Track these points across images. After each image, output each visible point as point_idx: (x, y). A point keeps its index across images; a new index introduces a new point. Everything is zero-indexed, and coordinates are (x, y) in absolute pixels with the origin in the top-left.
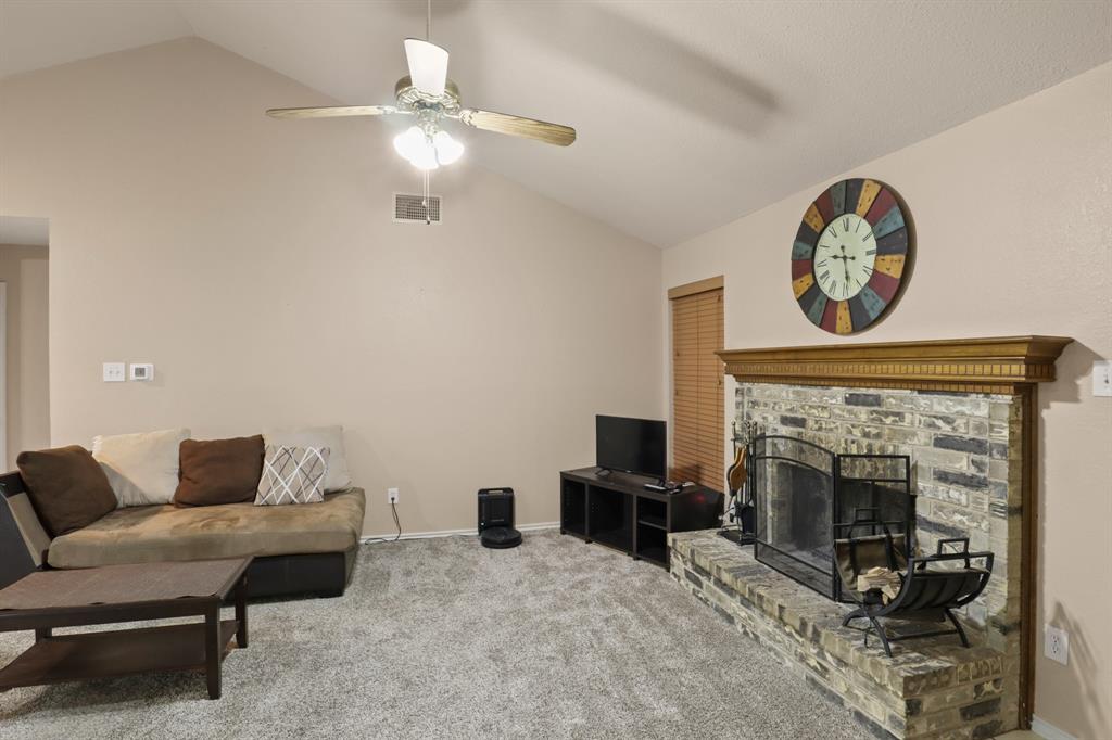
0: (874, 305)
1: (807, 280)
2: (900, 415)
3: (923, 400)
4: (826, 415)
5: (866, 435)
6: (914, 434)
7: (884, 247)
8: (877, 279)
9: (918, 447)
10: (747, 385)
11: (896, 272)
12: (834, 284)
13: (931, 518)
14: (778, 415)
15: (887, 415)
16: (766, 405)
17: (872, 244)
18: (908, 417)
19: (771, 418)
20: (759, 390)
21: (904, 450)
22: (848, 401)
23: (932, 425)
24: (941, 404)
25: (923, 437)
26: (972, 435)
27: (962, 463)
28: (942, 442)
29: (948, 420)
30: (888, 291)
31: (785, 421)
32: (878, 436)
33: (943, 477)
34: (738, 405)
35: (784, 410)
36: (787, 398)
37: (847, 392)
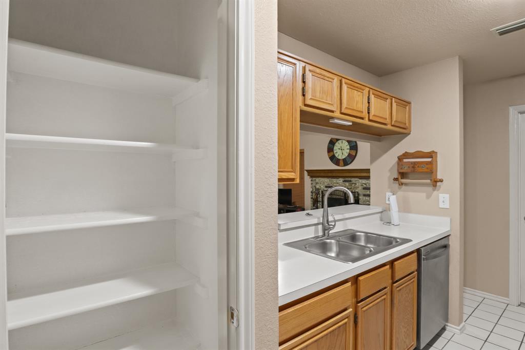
0: (349, 160)
1: (331, 154)
2: (356, 184)
3: (360, 181)
4: (338, 185)
6: (358, 188)
7: (351, 148)
8: (349, 155)
9: (359, 190)
10: (314, 179)
11: (354, 154)
12: (339, 155)
14: (324, 186)
15: (353, 184)
16: (320, 183)
17: (348, 147)
18: (357, 184)
19: (322, 186)
20: (317, 180)
21: (357, 191)
22: (343, 181)
23: (362, 185)
24: (364, 181)
25: (360, 188)
26: (369, 187)
27: (368, 192)
28: (364, 188)
29: (365, 184)
30: (351, 158)
31: (326, 187)
33: (365, 195)
34: (312, 184)
35: (326, 184)
36: (327, 181)
37: (343, 179)
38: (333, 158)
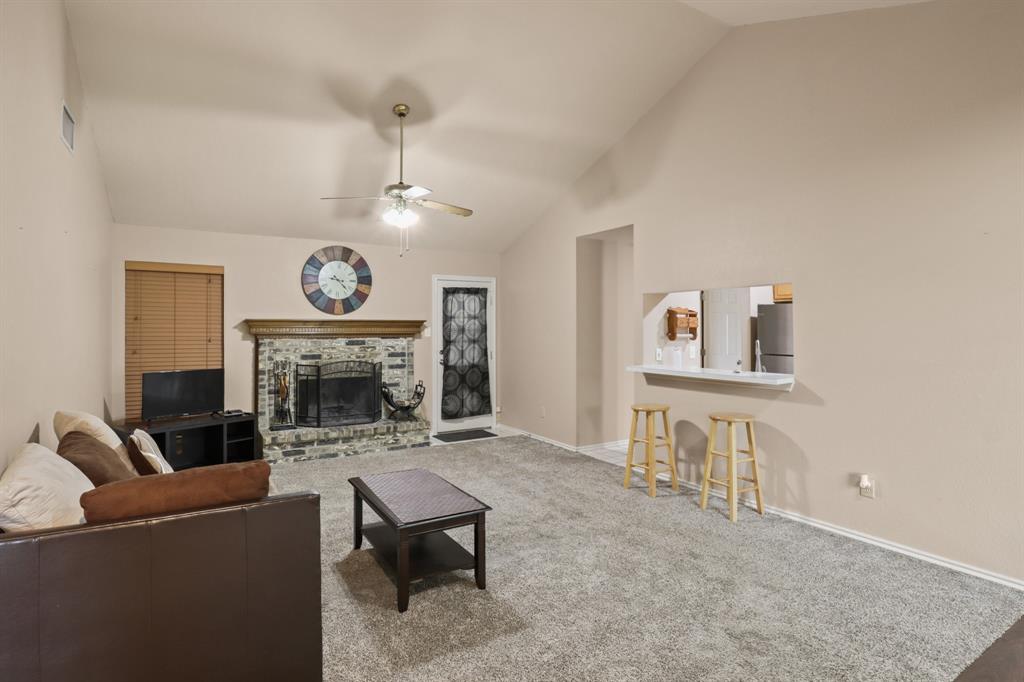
0: (356, 303)
1: (312, 288)
2: (374, 348)
3: (383, 341)
4: (335, 351)
5: (358, 357)
6: (380, 354)
7: (360, 280)
8: (356, 292)
9: (381, 357)
10: (267, 340)
11: (365, 292)
12: (331, 291)
13: (387, 382)
14: (299, 356)
15: (368, 348)
16: (288, 350)
17: (354, 277)
18: (377, 348)
19: (292, 357)
20: (278, 343)
21: (376, 360)
22: (347, 344)
23: (387, 350)
24: (390, 342)
25: (383, 354)
26: (400, 351)
27: (398, 361)
28: (390, 355)
29: (392, 347)
30: (360, 298)
32: (364, 357)
33: (391, 367)
35: (304, 352)
36: (306, 346)
37: (347, 340)
38: (315, 298)
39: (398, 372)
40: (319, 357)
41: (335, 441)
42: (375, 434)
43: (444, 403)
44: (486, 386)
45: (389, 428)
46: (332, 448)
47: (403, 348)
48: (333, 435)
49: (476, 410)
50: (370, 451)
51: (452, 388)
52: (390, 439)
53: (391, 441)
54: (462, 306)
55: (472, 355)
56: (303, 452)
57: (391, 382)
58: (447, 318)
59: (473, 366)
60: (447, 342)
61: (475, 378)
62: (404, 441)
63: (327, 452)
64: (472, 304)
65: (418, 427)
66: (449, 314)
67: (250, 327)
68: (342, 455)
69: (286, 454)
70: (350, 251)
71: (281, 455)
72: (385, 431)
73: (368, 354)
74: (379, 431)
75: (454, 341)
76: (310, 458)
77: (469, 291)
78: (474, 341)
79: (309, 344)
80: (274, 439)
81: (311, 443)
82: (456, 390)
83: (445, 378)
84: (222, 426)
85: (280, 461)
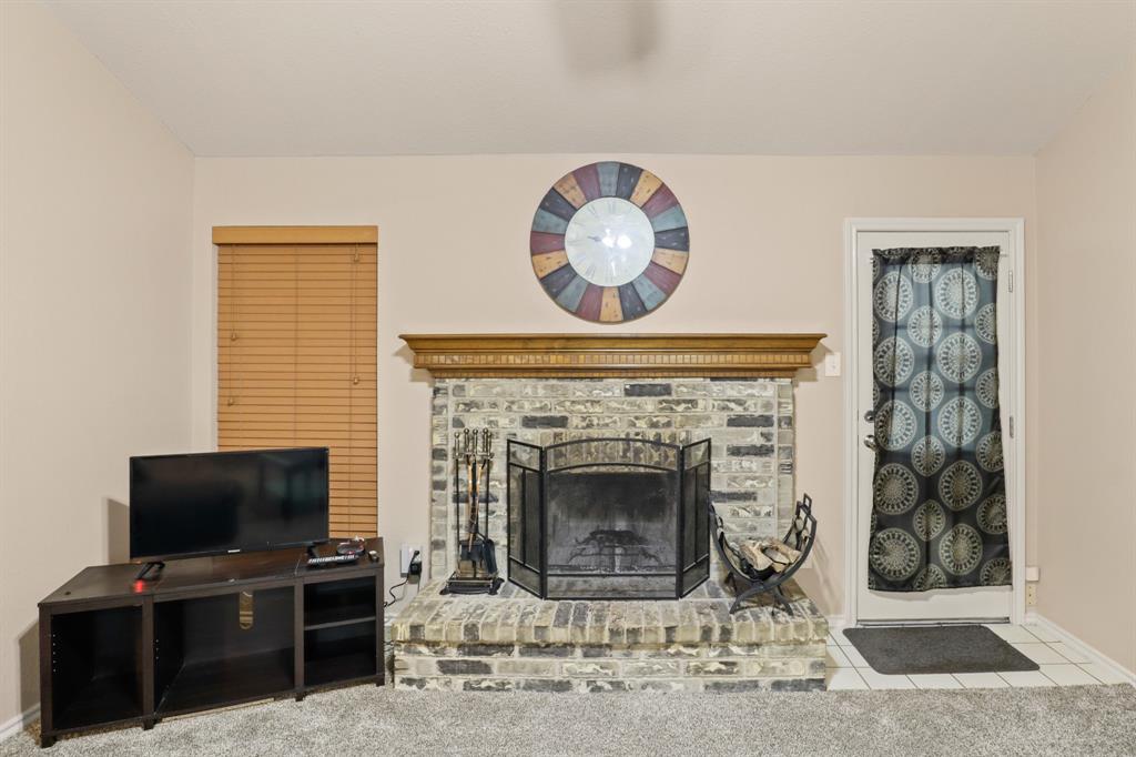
0: (647, 293)
1: (552, 260)
2: (693, 403)
3: (716, 387)
4: (598, 409)
5: (654, 425)
6: (707, 419)
7: (663, 240)
8: (654, 270)
9: (710, 429)
10: (451, 383)
11: (674, 267)
12: (594, 268)
13: (725, 489)
14: (517, 417)
15: (678, 403)
16: (494, 405)
17: (648, 234)
18: (701, 403)
19: (503, 422)
20: (474, 388)
21: (699, 434)
22: (628, 393)
23: (725, 408)
24: (733, 389)
25: (720, 418)
26: (759, 412)
27: (754, 437)
28: (733, 422)
29: (739, 402)
31: (529, 422)
32: (668, 424)
33: (736, 451)
34: (436, 410)
35: (528, 409)
36: (534, 395)
37: (628, 383)
38: (556, 283)
39: (753, 464)
40: (562, 422)
41: (564, 649)
42: (670, 642)
43: (876, 547)
44: (995, 510)
45: (707, 632)
46: (556, 668)
47: (768, 405)
48: (558, 635)
49: (965, 571)
50: (655, 686)
51: (898, 511)
52: (711, 657)
53: (714, 666)
54: (927, 295)
55: (956, 426)
56: (486, 669)
57: (736, 488)
58: (884, 329)
59: (959, 454)
60: (886, 391)
61: (967, 486)
62: (749, 668)
63: (545, 676)
64: (955, 290)
65: (792, 634)
66: (890, 319)
67: (417, 351)
68: (584, 690)
69: (447, 668)
70: (637, 171)
71: (435, 670)
72: (697, 637)
73: (677, 418)
74: (679, 636)
75: (905, 389)
76: (502, 687)
77: (944, 256)
78: (962, 389)
79: (541, 392)
80: (415, 629)
81: (505, 647)
82: (909, 515)
83: (880, 483)
84: (291, 589)
85: (431, 684)
